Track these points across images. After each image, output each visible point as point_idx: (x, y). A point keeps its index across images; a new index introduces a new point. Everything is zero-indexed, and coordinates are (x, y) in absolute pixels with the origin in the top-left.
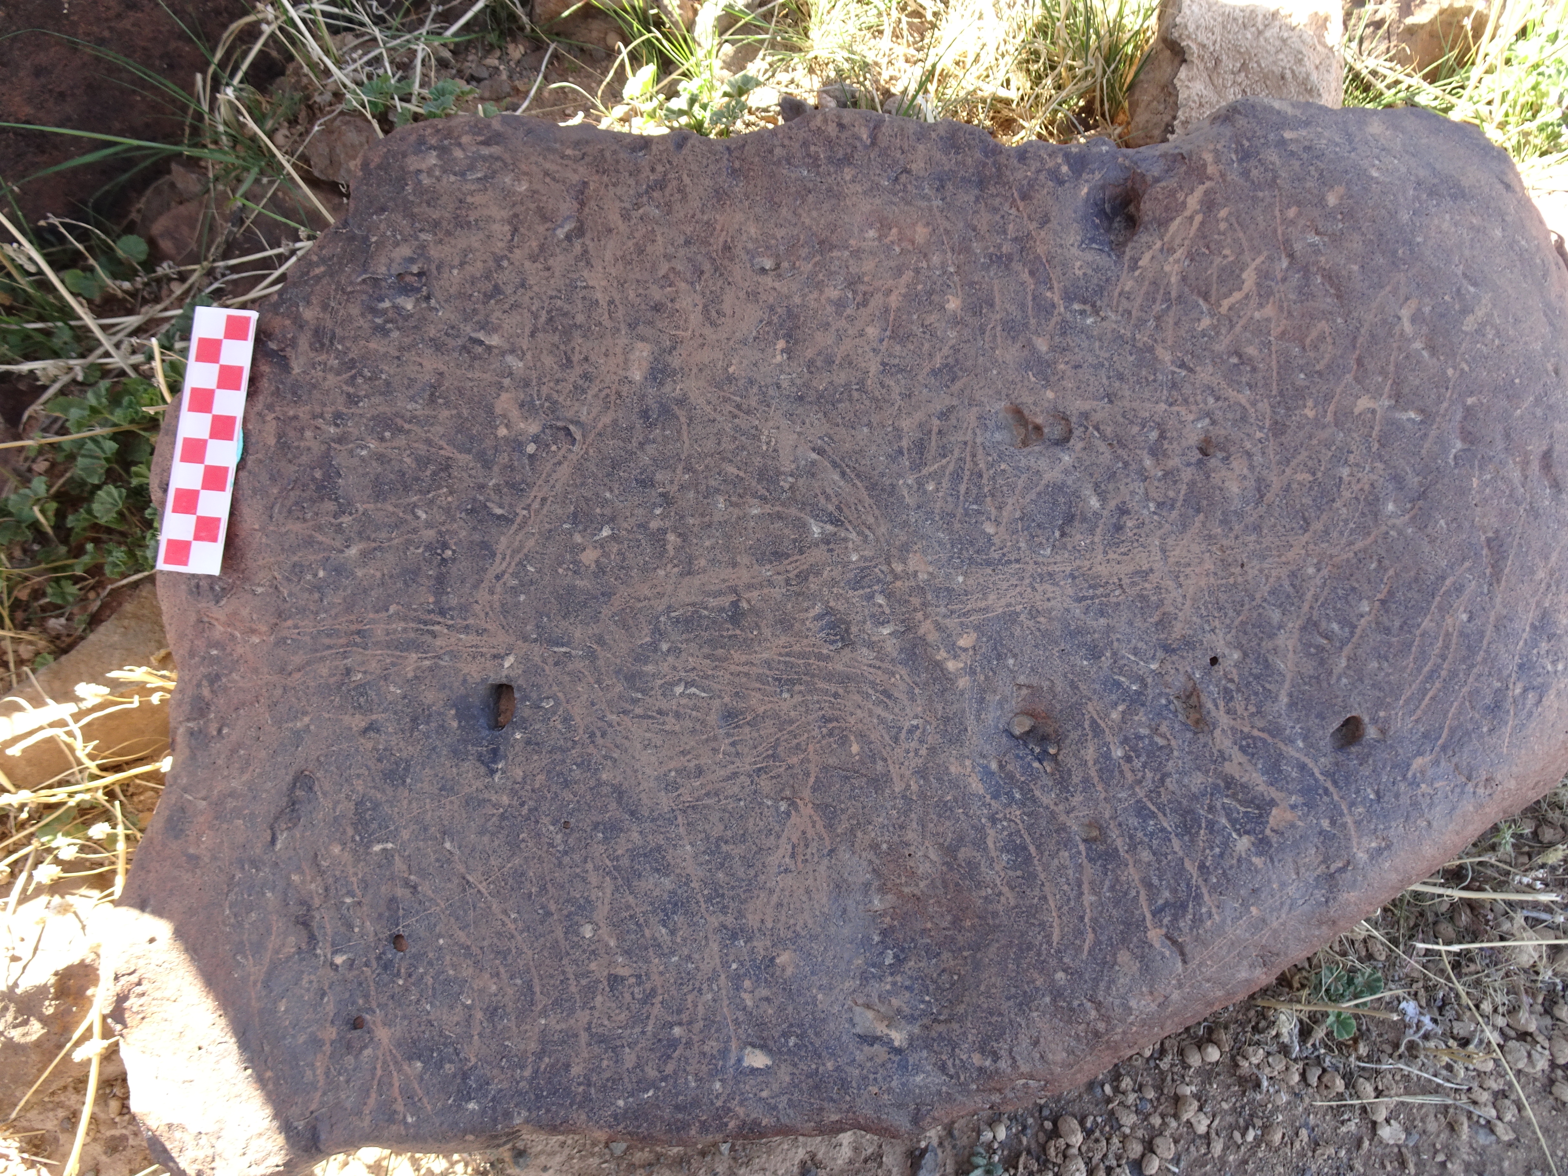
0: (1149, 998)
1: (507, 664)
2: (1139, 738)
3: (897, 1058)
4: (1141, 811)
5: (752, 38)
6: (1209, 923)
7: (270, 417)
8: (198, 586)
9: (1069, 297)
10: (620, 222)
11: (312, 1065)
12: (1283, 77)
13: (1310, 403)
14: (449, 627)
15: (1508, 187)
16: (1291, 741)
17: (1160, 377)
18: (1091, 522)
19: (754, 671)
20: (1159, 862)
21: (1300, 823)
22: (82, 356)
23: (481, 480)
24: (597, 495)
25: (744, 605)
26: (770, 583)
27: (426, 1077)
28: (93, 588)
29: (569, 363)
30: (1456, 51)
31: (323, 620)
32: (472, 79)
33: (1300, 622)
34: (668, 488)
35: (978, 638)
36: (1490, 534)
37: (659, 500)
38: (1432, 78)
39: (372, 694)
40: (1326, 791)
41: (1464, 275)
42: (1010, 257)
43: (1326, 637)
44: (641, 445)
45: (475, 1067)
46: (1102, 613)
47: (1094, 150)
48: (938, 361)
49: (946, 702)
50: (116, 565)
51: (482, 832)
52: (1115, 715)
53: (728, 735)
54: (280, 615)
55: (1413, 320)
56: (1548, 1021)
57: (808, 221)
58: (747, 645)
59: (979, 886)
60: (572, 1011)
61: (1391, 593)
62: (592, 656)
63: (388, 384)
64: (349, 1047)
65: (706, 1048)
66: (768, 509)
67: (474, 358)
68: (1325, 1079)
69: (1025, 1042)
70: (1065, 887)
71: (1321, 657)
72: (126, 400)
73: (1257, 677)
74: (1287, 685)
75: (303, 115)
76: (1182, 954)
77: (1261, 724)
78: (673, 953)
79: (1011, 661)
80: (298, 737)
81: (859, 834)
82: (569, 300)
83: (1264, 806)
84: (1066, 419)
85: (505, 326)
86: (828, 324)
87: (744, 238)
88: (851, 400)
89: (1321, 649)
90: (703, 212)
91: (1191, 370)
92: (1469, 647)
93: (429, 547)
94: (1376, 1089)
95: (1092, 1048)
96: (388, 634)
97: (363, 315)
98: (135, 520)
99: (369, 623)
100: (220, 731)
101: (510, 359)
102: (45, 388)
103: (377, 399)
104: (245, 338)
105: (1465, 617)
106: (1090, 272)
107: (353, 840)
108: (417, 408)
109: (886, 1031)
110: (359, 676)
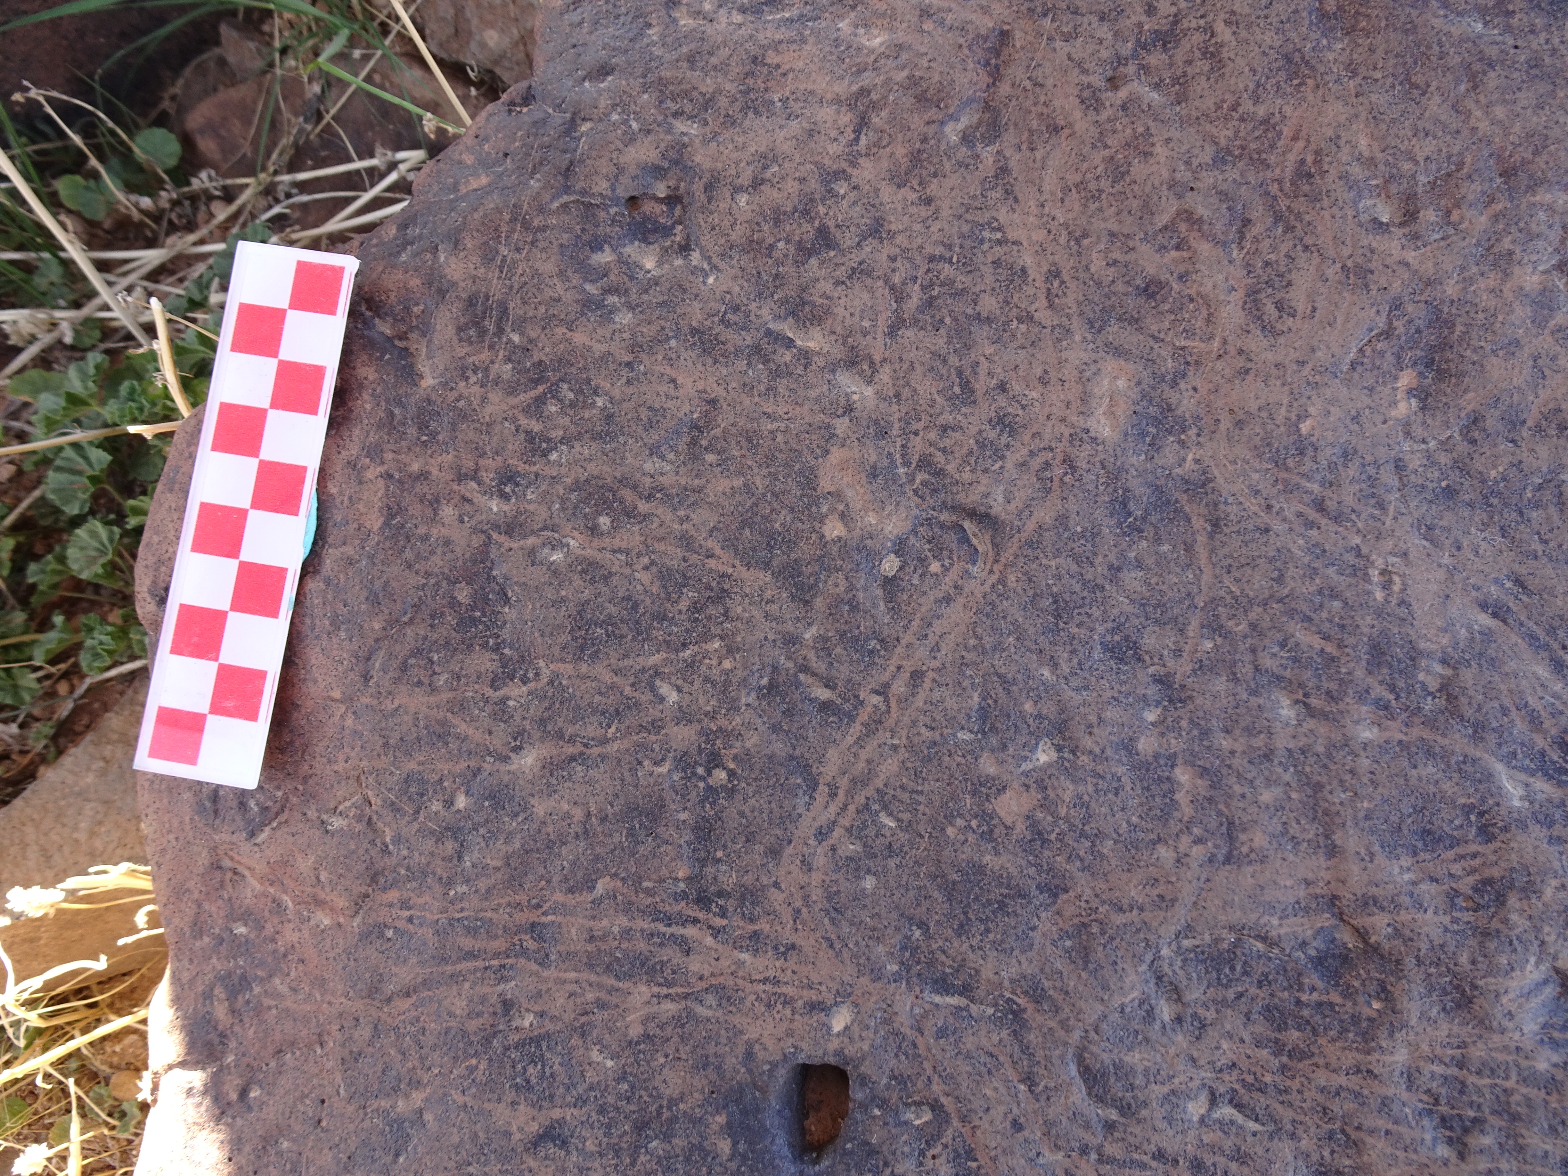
1: (837, 1025)
7: (373, 472)
8: (214, 804)
10: (1078, 114)
14: (716, 932)
22: (73, 306)
23: (789, 627)
24: (1026, 672)
26: (1414, 900)
28: (63, 678)
29: (966, 393)
31: (461, 898)
34: (1171, 663)
37: (1152, 691)
39: (555, 1063)
44: (1114, 571)
50: (97, 655)
54: (375, 878)
58: (1360, 1030)
62: (1014, 1020)
63: (609, 418)
66: (1395, 732)
67: (777, 373)
80: (399, 1133)
82: (968, 266)
85: (840, 311)
86: (1517, 343)
87: (1344, 155)
90: (1256, 100)
93: (682, 762)
96: (591, 939)
97: (562, 274)
99: (554, 911)
100: (243, 1093)
101: (847, 380)
102: (16, 351)
103: (585, 448)
104: (331, 310)
108: (665, 470)
110: (528, 1020)
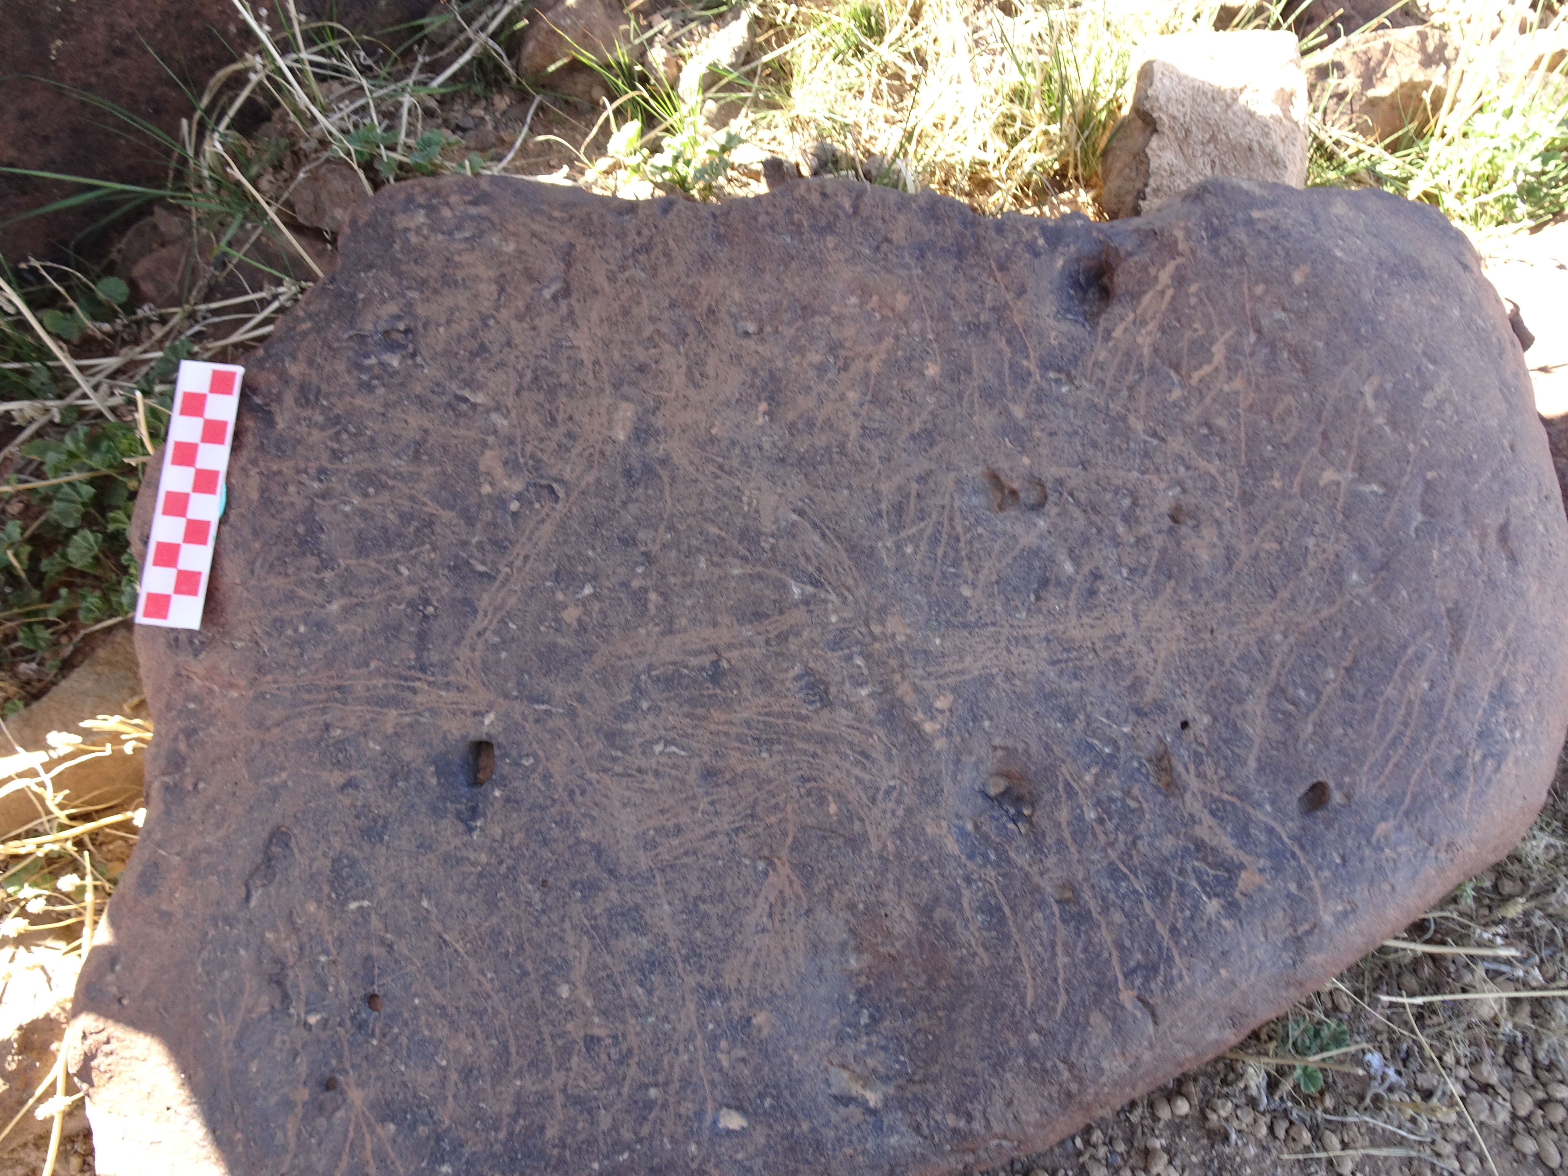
0: (1120, 1059)
1: (487, 721)
2: (1112, 800)
3: (871, 1119)
4: (1113, 873)
5: (734, 96)
6: (1179, 985)
7: (253, 471)
8: (176, 640)
9: (1045, 366)
10: (606, 284)
11: (283, 1127)
12: (1250, 149)
13: (1277, 474)
14: (429, 683)
15: (1466, 267)
16: (1259, 805)
17: (1132, 445)
18: (1065, 586)
19: (733, 730)
20: (1131, 923)
21: (1268, 887)
22: (60, 397)
23: (464, 537)
24: (580, 553)
25: (725, 664)
26: (751, 643)
27: (400, 1139)
28: (66, 632)
29: (553, 422)
30: (1415, 124)
31: (303, 675)
32: (458, 129)
33: (1267, 689)
34: (650, 547)
35: (955, 701)
36: (1450, 605)
37: (641, 559)
38: (1393, 148)
39: (352, 750)
40: (1293, 855)
41: (1425, 353)
42: (987, 326)
43: (1294, 704)
44: (624, 504)
45: (449, 1129)
46: (1076, 676)
47: (1070, 224)
48: (917, 426)
49: (923, 763)
50: (90, 611)
51: (459, 891)
52: (1088, 778)
53: (707, 793)
54: (260, 669)
55: (1376, 396)
56: (1508, 1073)
57: (790, 287)
58: (727, 704)
59: (954, 945)
60: (548, 1072)
61: (1355, 661)
62: (572, 714)
63: (372, 440)
64: (321, 1108)
65: (682, 1110)
66: (749, 569)
67: (459, 415)
68: (1293, 1132)
69: (999, 1103)
70: (1040, 949)
71: (1288, 723)
72: (104, 445)
73: (1226, 742)
74: (1255, 750)
75: (288, 161)
76: (1154, 1015)
77: (1229, 787)
78: (649, 1013)
79: (987, 724)
80: (275, 792)
81: (836, 894)
82: (554, 360)
83: (1233, 869)
84: (1041, 484)
85: (491, 384)
86: (810, 388)
87: (728, 302)
88: (831, 461)
89: (1287, 714)
90: (688, 276)
91: (1163, 440)
92: (1431, 716)
93: (411, 604)
94: (1342, 1142)
95: (1065, 1108)
96: (368, 690)
97: (349, 371)
98: (110, 563)
99: (349, 679)
100: (195, 786)
101: (495, 417)
102: (20, 429)
103: (360, 456)
104: (231, 393)
105: (1426, 685)
106: (1065, 342)
107: (329, 897)
108: (401, 464)
109: (861, 1091)
110: (339, 732)
